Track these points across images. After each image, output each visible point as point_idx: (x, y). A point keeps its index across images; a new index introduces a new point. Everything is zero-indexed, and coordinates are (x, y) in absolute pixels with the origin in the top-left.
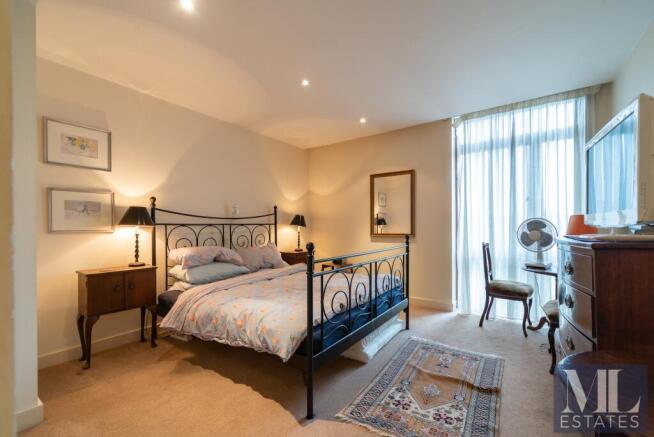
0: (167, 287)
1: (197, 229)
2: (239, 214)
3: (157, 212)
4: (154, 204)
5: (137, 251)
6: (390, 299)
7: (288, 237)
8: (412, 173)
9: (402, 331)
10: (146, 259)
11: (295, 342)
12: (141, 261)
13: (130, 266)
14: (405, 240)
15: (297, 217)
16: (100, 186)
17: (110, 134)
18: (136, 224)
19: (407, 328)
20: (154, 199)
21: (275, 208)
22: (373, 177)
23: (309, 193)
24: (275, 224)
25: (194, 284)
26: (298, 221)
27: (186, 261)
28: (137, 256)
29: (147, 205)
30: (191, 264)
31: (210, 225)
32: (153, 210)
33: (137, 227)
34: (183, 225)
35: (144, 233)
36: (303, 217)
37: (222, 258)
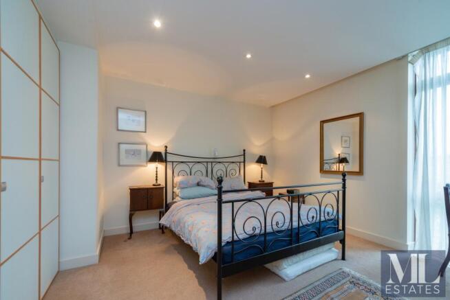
0: (173, 199)
1: (191, 165)
2: (217, 155)
3: (168, 154)
4: (166, 150)
5: (157, 177)
6: (319, 229)
7: (254, 172)
8: (361, 115)
9: (336, 260)
10: (161, 182)
11: (210, 251)
12: (159, 183)
13: (154, 185)
14: (342, 177)
15: (261, 157)
16: (141, 141)
17: (146, 112)
18: (156, 161)
19: (343, 258)
20: (166, 147)
21: (244, 151)
22: (323, 122)
23: (273, 139)
24: (244, 162)
25: (183, 198)
26: (262, 160)
27: (180, 184)
28: (157, 180)
29: (162, 150)
30: (182, 186)
31: (199, 162)
32: (166, 153)
33: (157, 163)
34: (182, 162)
35: (160, 167)
36: (264, 157)
37: (202, 183)
